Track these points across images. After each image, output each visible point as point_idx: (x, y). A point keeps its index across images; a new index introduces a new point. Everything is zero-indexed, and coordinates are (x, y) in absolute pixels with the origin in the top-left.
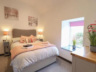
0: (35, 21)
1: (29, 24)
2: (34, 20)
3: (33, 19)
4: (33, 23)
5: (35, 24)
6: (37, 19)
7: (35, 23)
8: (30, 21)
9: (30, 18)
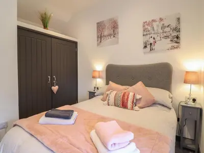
0: (167, 29)
1: (145, 47)
2: (163, 27)
3: (158, 26)
4: (158, 39)
5: (167, 43)
6: (179, 19)
7: (167, 37)
8: (148, 36)
9: (146, 27)
